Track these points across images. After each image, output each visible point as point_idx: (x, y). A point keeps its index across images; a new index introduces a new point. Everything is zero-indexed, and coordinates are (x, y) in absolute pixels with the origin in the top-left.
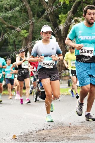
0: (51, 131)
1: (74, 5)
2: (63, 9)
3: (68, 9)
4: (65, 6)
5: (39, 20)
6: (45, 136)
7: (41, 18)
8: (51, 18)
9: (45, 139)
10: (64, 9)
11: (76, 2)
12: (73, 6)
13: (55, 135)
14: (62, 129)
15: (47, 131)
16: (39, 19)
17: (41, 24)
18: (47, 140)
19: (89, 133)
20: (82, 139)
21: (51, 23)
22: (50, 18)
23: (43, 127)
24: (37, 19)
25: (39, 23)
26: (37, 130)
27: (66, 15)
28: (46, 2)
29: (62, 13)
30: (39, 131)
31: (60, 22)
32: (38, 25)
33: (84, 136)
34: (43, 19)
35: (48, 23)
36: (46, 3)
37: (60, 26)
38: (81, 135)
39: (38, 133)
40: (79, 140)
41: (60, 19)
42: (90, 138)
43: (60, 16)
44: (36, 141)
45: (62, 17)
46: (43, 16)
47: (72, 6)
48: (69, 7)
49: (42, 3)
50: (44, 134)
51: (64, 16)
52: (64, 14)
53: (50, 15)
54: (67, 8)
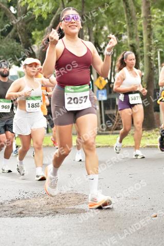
0: (29, 201)
1: (53, 19)
2: (37, 23)
3: (44, 24)
4: (41, 20)
5: (5, 40)
6: (22, 209)
7: (7, 37)
8: (22, 37)
9: (22, 213)
10: (40, 24)
11: (56, 14)
12: (52, 21)
13: (35, 206)
14: (45, 197)
15: (23, 201)
16: (4, 38)
17: (7, 46)
18: (26, 214)
19: (83, 203)
20: (74, 213)
21: (22, 44)
22: (20, 37)
23: (18, 196)
24: (1, 38)
25: (4, 44)
26: (10, 200)
27: (43, 31)
28: (14, 14)
29: (36, 30)
30: (13, 201)
31: (34, 42)
32: (3, 47)
33: (77, 207)
34: (10, 39)
35: (17, 43)
36: (14, 16)
37: (34, 47)
38: (72, 207)
39: (12, 205)
40: (71, 214)
41: (33, 37)
42: (86, 210)
43: (33, 33)
44: (10, 217)
45: (36, 34)
46: (10, 34)
47: (51, 19)
48: (46, 20)
49: (8, 16)
50: (21, 205)
51: (39, 33)
52: (39, 30)
53: (20, 33)
54: (44, 22)
